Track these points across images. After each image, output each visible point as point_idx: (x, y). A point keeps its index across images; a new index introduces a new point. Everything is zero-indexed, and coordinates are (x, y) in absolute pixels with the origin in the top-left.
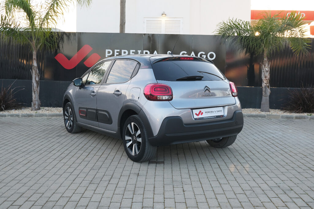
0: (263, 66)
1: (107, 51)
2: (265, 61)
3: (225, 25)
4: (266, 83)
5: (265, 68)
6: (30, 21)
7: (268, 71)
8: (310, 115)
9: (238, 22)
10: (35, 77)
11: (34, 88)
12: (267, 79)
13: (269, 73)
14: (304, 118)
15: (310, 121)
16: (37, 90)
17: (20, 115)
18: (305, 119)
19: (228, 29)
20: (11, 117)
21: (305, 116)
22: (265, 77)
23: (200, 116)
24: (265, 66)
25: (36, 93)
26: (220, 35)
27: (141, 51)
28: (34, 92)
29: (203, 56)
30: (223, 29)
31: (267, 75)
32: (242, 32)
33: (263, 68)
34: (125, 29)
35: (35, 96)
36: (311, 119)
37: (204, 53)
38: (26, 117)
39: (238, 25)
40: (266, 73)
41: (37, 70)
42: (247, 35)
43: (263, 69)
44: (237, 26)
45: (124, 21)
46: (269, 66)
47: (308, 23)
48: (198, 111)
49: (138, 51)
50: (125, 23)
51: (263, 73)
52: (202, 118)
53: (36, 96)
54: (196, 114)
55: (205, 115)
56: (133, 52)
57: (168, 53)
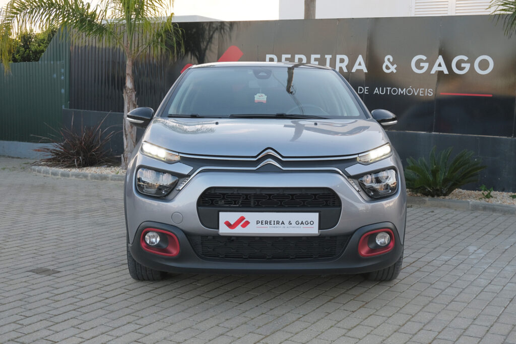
1: (268, 57)
10: (128, 107)
11: (126, 129)
16: (130, 133)
17: (89, 175)
20: (76, 177)
25: (129, 136)
27: (330, 56)
28: (126, 135)
34: (314, 10)
35: (127, 144)
37: (466, 58)
38: (98, 179)
41: (131, 95)
49: (326, 56)
53: (129, 143)
56: (316, 60)
57: (386, 59)
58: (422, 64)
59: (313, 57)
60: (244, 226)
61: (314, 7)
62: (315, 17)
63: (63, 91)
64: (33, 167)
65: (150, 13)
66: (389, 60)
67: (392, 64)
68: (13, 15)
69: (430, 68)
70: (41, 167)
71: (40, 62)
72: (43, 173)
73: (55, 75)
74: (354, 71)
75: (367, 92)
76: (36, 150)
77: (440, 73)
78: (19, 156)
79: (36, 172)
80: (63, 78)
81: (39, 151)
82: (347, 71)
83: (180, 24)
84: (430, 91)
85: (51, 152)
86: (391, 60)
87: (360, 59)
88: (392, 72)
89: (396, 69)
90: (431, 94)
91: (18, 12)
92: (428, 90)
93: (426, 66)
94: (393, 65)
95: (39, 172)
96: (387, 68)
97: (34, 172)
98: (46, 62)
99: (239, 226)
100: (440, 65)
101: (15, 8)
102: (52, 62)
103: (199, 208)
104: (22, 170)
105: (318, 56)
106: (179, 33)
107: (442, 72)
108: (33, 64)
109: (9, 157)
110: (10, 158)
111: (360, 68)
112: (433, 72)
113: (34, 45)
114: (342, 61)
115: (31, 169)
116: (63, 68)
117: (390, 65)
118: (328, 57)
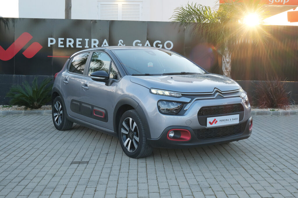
0: (224, 57)
1: (50, 39)
2: (226, 51)
3: (184, 11)
4: (227, 75)
5: (225, 58)
7: (229, 62)
8: (273, 110)
9: (197, 8)
12: (228, 71)
13: (230, 64)
14: (266, 113)
15: (272, 117)
18: (267, 115)
19: (188, 15)
21: (267, 112)
22: (226, 69)
24: (225, 56)
26: (178, 21)
29: (159, 45)
30: (181, 15)
31: (228, 67)
32: (202, 18)
33: (223, 58)
34: (71, 14)
36: (273, 114)
37: (160, 42)
39: (198, 11)
40: (227, 64)
42: (207, 21)
43: (224, 61)
44: (197, 13)
45: (70, 6)
46: (230, 57)
47: (293, 8)
50: (71, 7)
51: (223, 65)
57: (120, 41)
60: (215, 123)
66: (121, 42)
87: (105, 41)
94: (123, 45)
99: (214, 123)
100: (148, 45)
103: (199, 117)
105: (81, 39)
111: (105, 46)
114: (95, 42)
118: (87, 40)
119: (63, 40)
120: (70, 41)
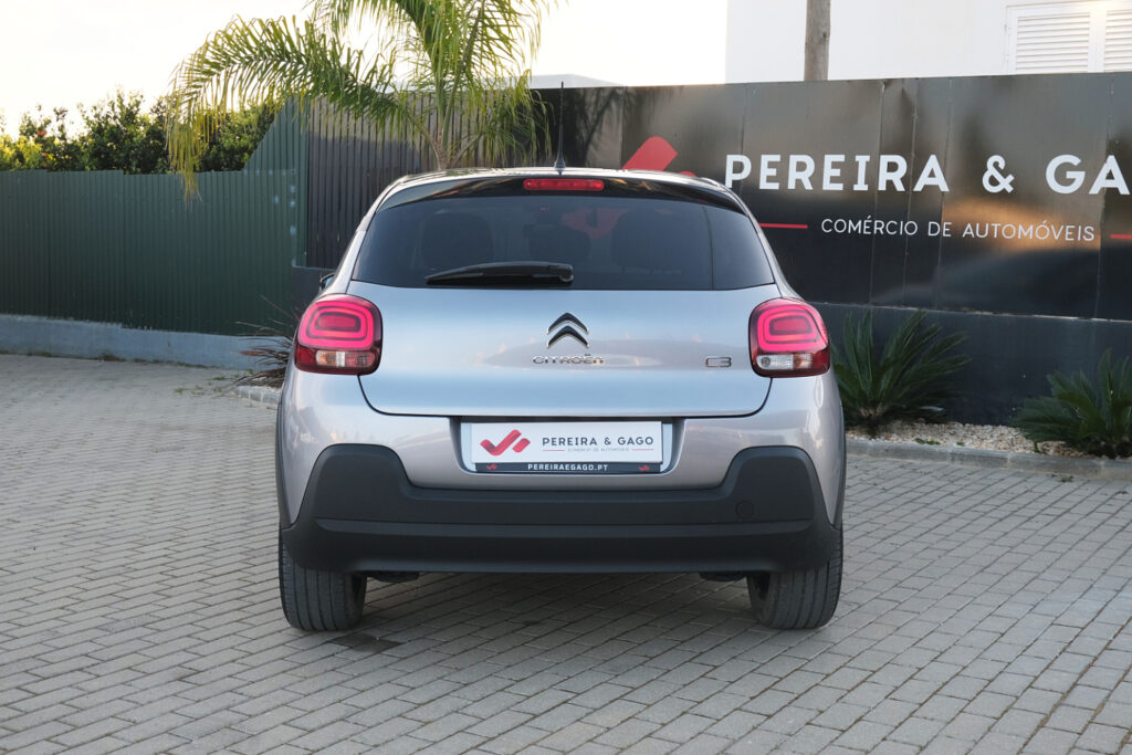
1: (731, 159)
6: (430, 54)
23: (509, 456)
27: (867, 158)
45: (824, 30)
48: (504, 430)
49: (858, 158)
50: (826, 36)
52: (521, 467)
54: (488, 446)
55: (535, 454)
56: (835, 165)
57: (990, 162)
58: (1070, 175)
59: (829, 159)
61: (825, 56)
62: (826, 76)
63: (293, 230)
64: (241, 388)
65: (483, 71)
66: (996, 165)
67: (1004, 173)
68: (203, 76)
69: (1089, 182)
70: (256, 387)
71: (245, 171)
72: (264, 401)
73: (277, 199)
74: (918, 187)
75: (947, 232)
76: (246, 353)
77: (1111, 193)
78: (202, 363)
79: (249, 400)
80: (293, 203)
81: (253, 354)
82: (903, 189)
83: (543, 91)
84: (1089, 230)
85: (277, 357)
86: (1002, 165)
87: (933, 163)
88: (1004, 190)
89: (1011, 184)
90: (1090, 237)
91: (213, 70)
92: (1083, 230)
93: (1079, 177)
94: (1005, 176)
95: (256, 398)
96: (993, 182)
97: (244, 399)
98: (258, 172)
100: (1110, 176)
101: (207, 62)
102: (271, 172)
104: (219, 394)
105: (841, 158)
106: (541, 111)
107: (1116, 190)
108: (227, 175)
109: (181, 364)
110: (183, 367)
111: (931, 182)
112: (1095, 190)
113: (227, 138)
114: (892, 167)
115: (237, 393)
116: (294, 184)
117: (998, 176)
118: (862, 160)
119: (776, 162)
120: (801, 167)
